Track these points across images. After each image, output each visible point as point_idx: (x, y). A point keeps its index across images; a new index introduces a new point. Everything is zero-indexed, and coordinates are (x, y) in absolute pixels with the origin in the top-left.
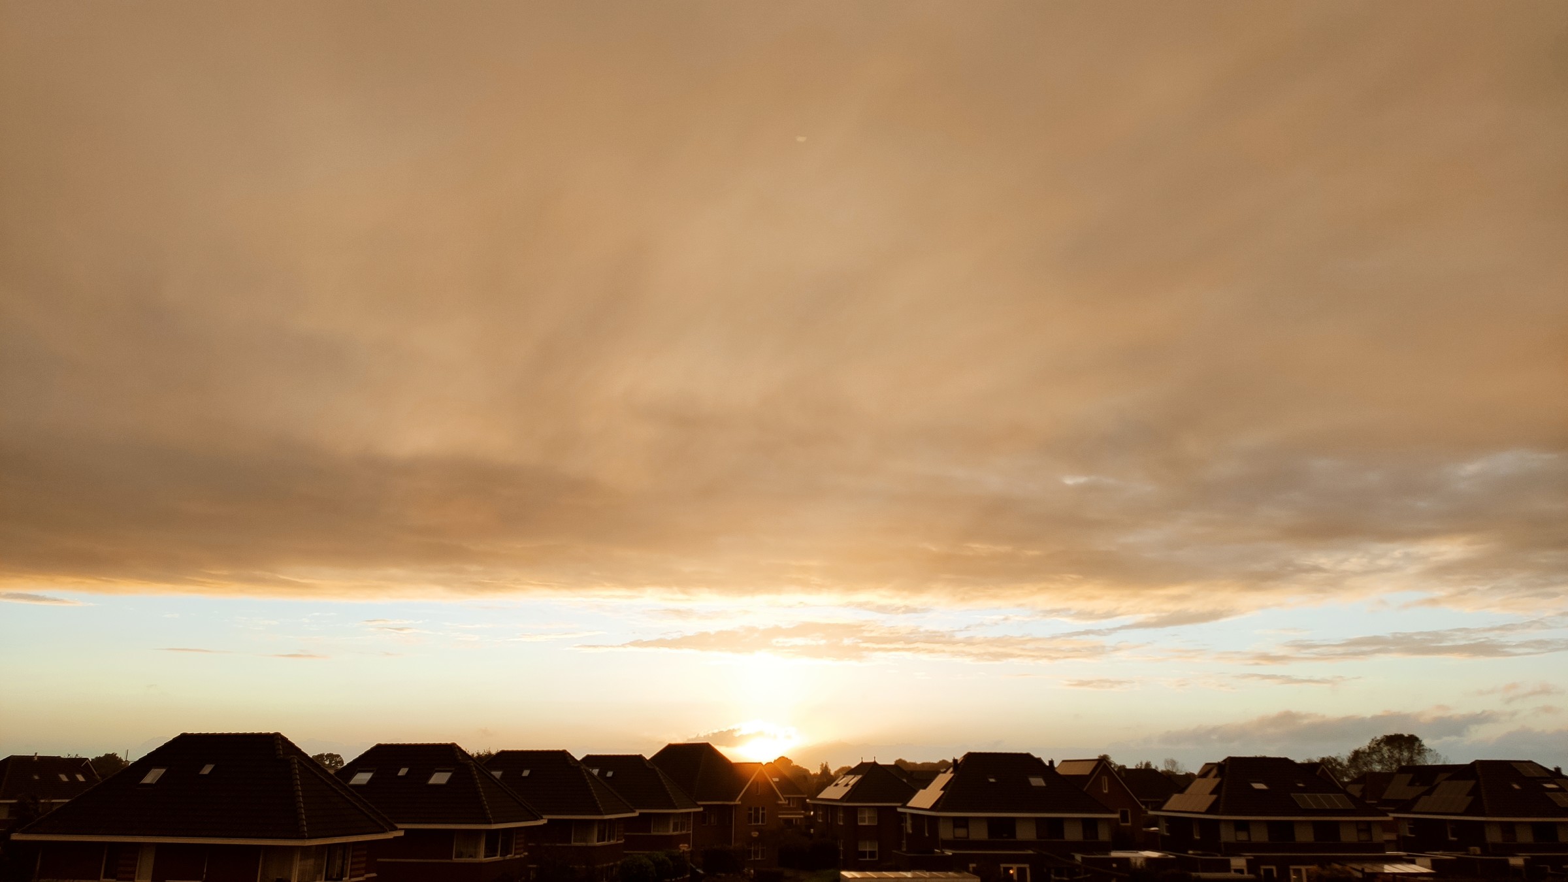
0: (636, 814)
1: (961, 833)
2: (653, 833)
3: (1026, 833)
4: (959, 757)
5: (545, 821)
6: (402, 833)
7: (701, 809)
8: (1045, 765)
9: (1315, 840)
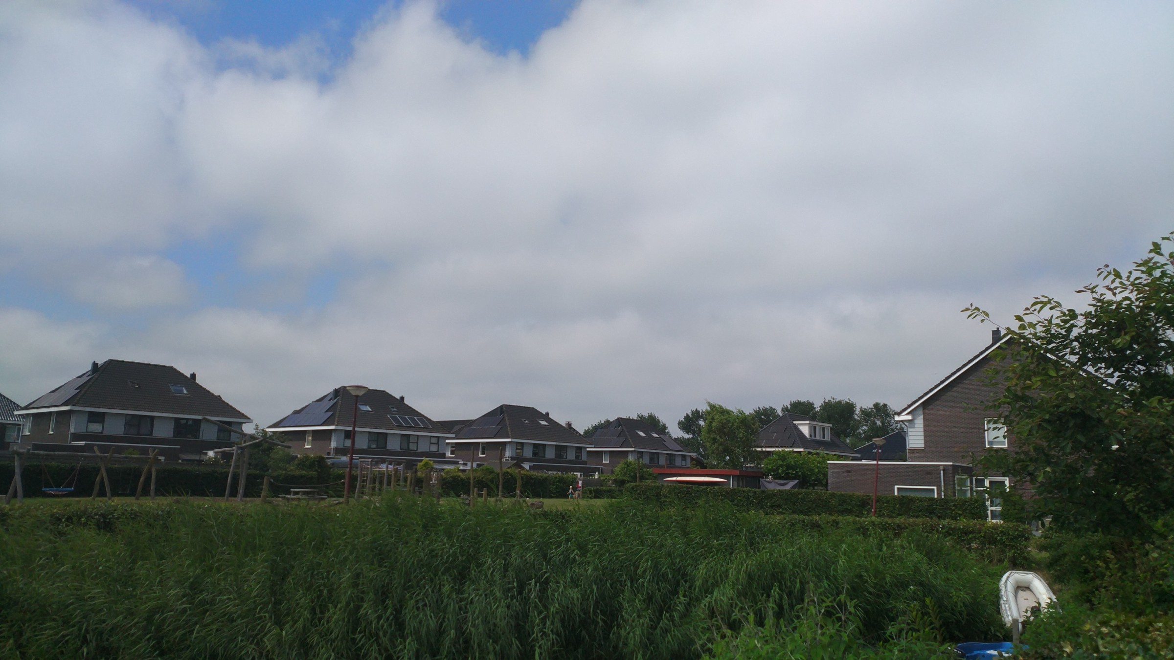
1: (96, 428)
3: (164, 431)
4: (100, 362)
8: (186, 377)
9: (401, 449)
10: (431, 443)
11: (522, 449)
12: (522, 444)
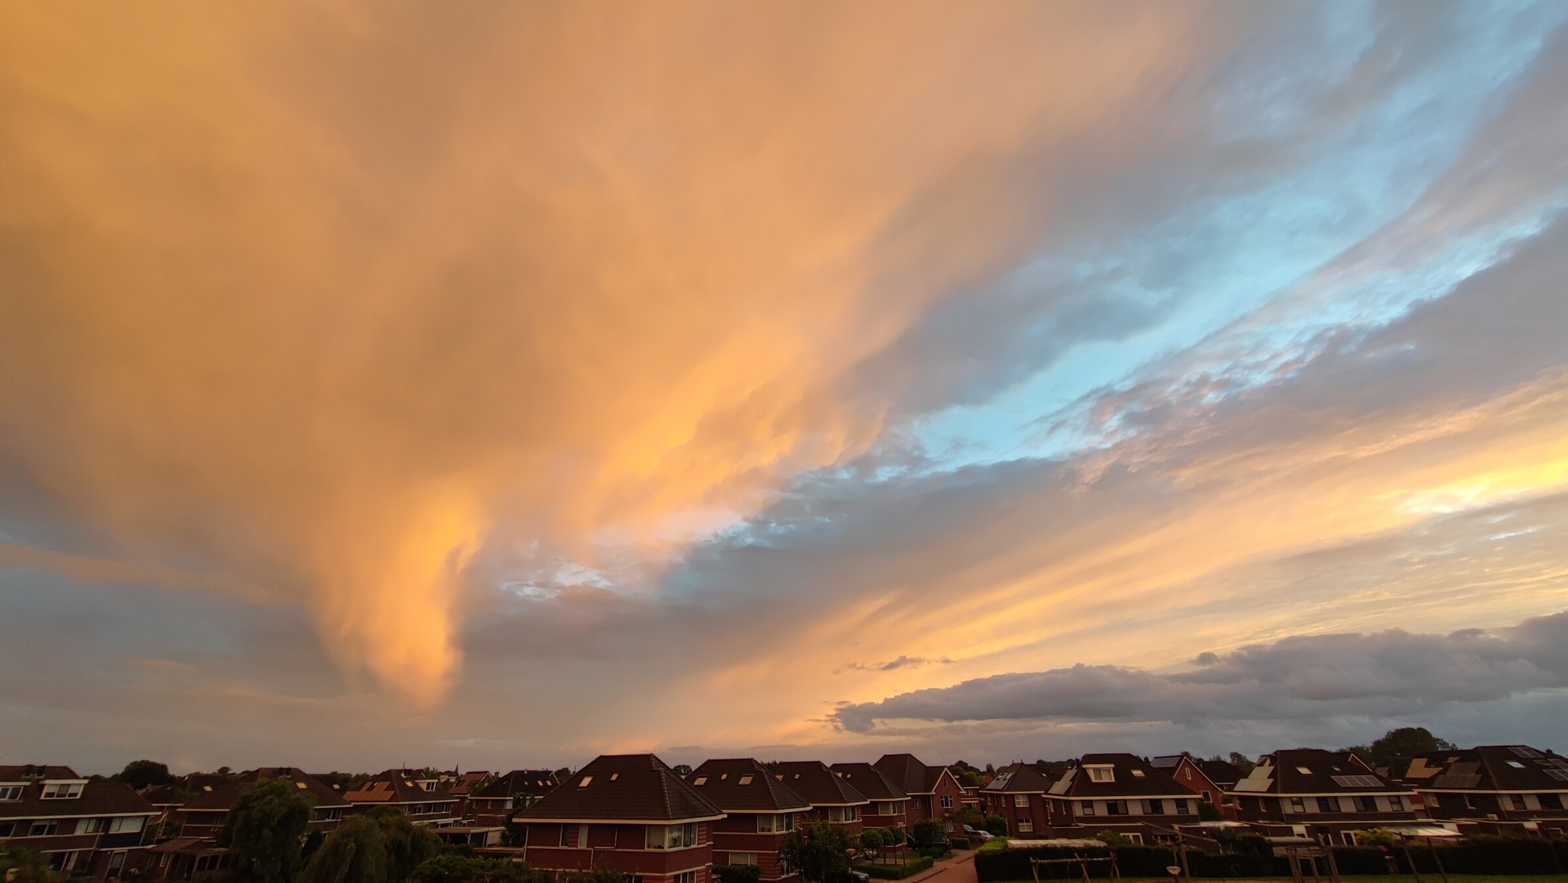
0: (868, 802)
1: (1088, 811)
2: (880, 815)
3: (1136, 811)
5: (811, 808)
6: (726, 816)
7: (910, 798)
8: (1142, 761)
9: (1357, 811)
10: (1391, 803)
11: (1522, 801)
12: (1520, 795)
